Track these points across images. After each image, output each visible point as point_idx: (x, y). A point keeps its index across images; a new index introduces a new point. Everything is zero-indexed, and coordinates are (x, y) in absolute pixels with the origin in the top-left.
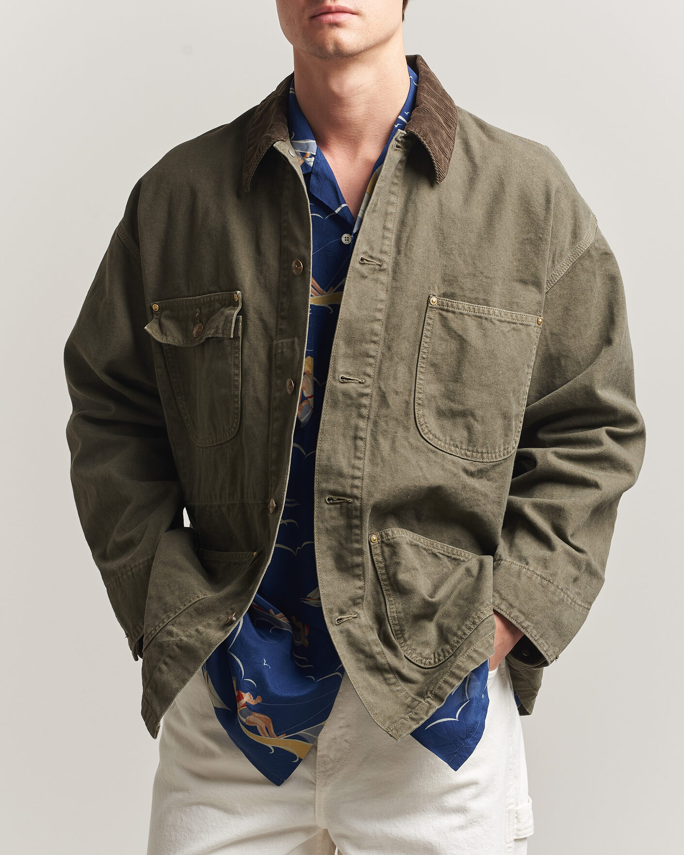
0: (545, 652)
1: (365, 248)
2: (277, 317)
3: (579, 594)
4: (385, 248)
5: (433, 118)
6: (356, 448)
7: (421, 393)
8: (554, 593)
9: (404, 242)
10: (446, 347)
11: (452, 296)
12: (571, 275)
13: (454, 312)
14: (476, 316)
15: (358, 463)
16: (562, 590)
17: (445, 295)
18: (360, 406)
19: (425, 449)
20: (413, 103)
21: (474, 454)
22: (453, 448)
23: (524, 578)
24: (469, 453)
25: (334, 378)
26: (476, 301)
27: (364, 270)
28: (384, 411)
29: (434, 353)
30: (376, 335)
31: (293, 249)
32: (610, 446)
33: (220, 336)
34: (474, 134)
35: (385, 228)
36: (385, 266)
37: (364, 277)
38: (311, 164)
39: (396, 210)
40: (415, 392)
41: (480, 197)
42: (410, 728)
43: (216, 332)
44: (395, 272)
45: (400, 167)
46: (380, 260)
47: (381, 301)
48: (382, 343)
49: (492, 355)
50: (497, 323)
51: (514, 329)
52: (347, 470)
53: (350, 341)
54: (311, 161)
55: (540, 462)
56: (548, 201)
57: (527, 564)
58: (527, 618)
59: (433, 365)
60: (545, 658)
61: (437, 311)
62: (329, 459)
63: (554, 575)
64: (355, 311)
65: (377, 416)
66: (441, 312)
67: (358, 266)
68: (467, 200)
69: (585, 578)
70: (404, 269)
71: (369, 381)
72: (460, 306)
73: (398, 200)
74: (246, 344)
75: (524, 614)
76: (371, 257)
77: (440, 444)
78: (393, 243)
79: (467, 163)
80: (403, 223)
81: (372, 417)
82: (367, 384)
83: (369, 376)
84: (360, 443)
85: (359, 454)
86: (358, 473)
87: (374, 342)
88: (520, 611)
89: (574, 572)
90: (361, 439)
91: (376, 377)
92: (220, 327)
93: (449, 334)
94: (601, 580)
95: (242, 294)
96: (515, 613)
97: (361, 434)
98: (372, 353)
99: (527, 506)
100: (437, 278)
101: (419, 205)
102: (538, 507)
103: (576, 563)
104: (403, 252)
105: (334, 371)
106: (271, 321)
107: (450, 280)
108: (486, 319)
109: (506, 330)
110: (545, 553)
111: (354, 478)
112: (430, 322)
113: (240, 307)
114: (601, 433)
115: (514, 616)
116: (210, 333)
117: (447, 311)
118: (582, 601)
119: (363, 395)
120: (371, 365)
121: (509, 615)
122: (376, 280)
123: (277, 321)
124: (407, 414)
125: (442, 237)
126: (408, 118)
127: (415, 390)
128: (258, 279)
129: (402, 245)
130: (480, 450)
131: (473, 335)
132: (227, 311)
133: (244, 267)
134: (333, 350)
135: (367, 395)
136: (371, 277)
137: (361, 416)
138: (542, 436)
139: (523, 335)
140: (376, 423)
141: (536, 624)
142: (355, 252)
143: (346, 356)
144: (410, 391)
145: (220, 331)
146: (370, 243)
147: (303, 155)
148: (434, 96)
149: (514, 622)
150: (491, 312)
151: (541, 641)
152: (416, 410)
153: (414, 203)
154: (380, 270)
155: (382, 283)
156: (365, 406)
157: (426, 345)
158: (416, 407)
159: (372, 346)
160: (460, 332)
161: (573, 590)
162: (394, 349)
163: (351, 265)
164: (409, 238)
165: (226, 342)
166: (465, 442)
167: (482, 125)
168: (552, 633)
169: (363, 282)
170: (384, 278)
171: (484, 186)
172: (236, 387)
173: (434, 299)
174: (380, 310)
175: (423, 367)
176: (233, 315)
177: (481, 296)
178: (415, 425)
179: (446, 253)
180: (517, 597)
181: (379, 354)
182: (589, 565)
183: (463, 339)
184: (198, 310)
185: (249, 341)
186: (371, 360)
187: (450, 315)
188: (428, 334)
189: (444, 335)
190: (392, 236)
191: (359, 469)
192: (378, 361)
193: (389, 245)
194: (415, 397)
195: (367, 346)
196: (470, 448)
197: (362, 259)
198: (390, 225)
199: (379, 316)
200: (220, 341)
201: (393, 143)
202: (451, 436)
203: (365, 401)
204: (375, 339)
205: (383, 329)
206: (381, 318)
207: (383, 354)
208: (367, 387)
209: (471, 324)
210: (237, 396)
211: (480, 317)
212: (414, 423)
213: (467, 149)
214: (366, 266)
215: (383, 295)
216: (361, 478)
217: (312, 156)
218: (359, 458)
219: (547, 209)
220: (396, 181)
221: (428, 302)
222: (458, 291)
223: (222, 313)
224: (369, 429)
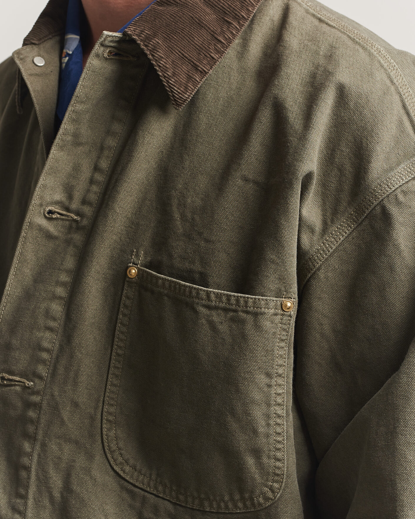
6: (19, 480)
7: (112, 405)
9: (112, 186)
11: (158, 266)
17: (149, 265)
18: (24, 421)
27: (52, 226)
28: (56, 429)
36: (84, 222)
37: (51, 237)
40: (103, 404)
46: (79, 214)
47: (68, 271)
48: (60, 330)
61: (137, 288)
66: (141, 289)
67: (42, 221)
71: (40, 385)
78: (103, 189)
82: (38, 389)
83: (40, 377)
84: (24, 474)
85: (21, 491)
87: (50, 329)
90: (24, 468)
91: (49, 379)
97: (25, 461)
98: (47, 345)
104: (106, 201)
107: (160, 242)
112: (128, 302)
119: (29, 405)
120: (43, 361)
122: (69, 242)
124: (91, 435)
127: (104, 401)
135: (35, 405)
137: (26, 435)
140: (44, 446)
142: (34, 202)
152: (105, 430)
154: (78, 228)
155: (76, 246)
156: (32, 421)
157: (122, 336)
158: (104, 426)
159: (47, 334)
162: (77, 341)
163: (26, 220)
169: (48, 243)
170: (80, 239)
174: (63, 284)
175: (118, 368)
177: (197, 267)
178: (102, 452)
181: (56, 348)
188: (125, 320)
190: (104, 180)
192: (54, 356)
193: (98, 192)
194: (102, 412)
195: (40, 334)
197: (50, 212)
203: (31, 413)
204: (53, 324)
205: (63, 311)
206: (61, 294)
207: (61, 347)
212: (101, 447)
214: (53, 222)
215: (70, 262)
221: (126, 273)
222: (165, 260)
224: (36, 454)
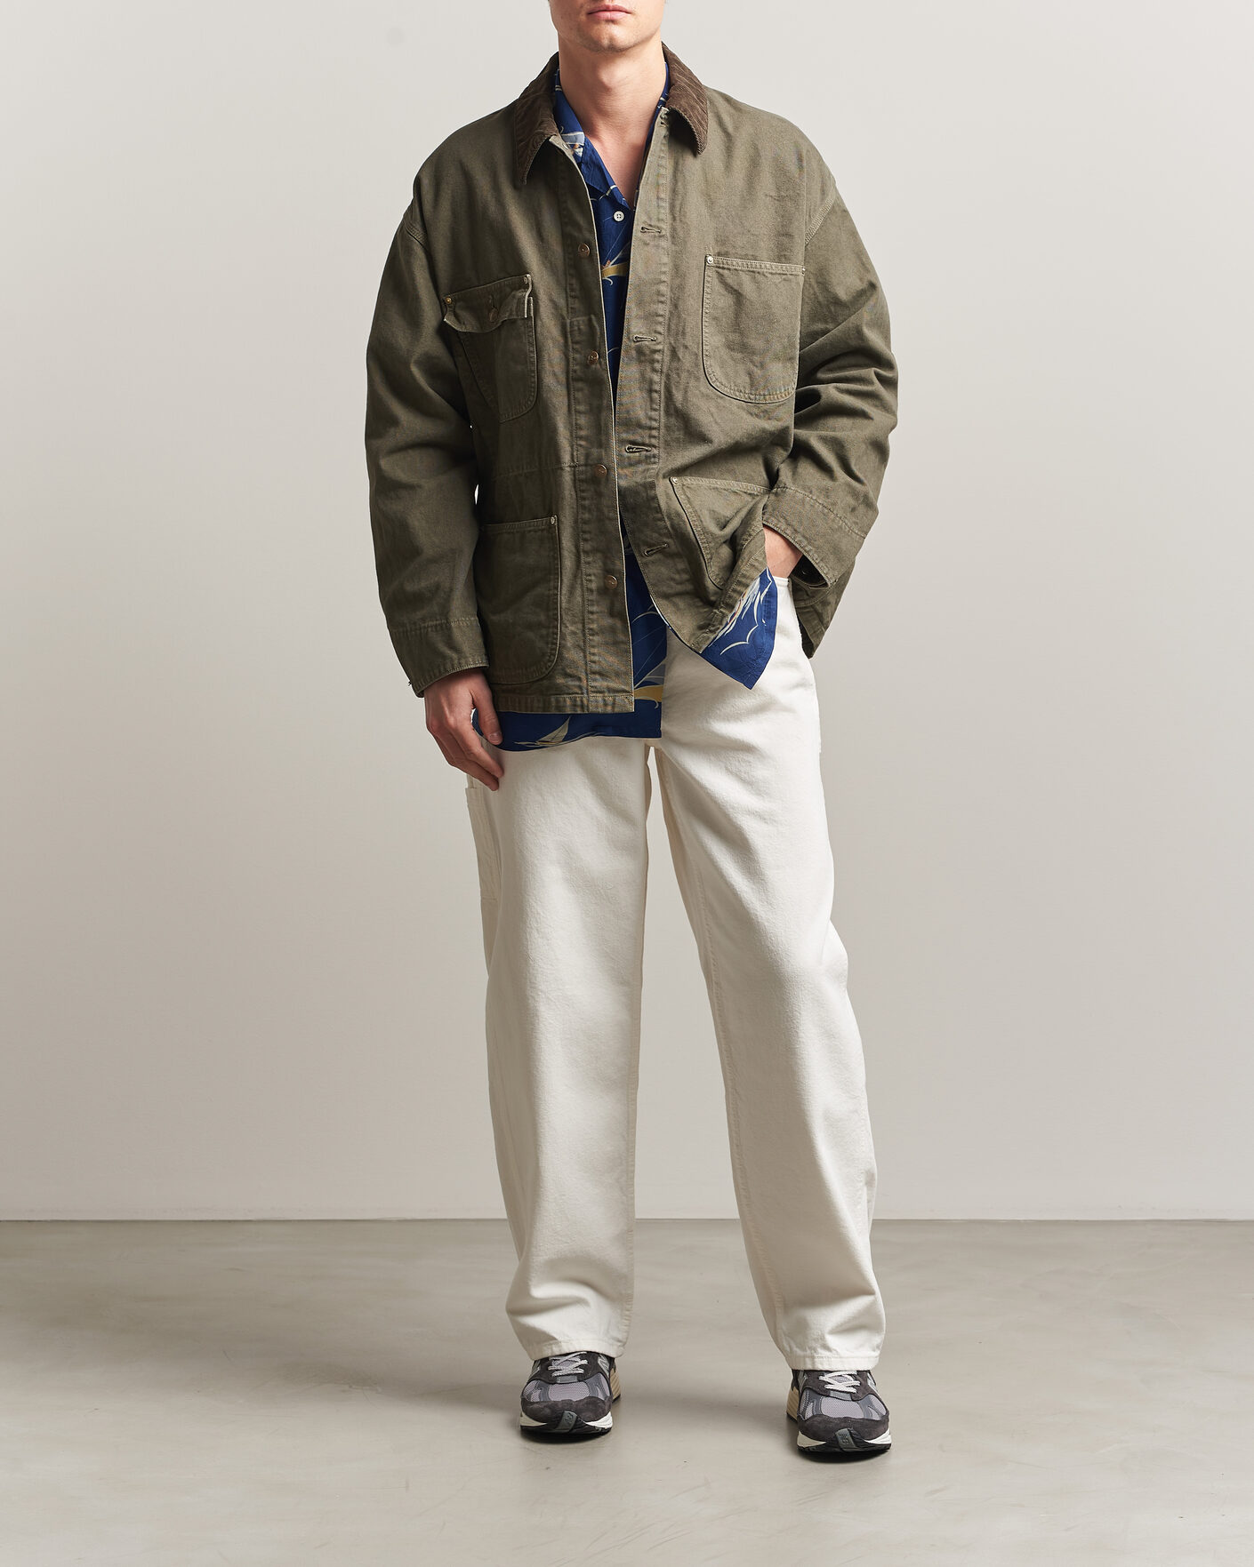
0: (826, 574)
1: (644, 218)
2: (567, 297)
3: (856, 523)
4: (661, 216)
5: (688, 95)
6: (652, 400)
7: (707, 345)
8: (833, 521)
9: (678, 209)
10: (726, 301)
11: (726, 254)
12: (824, 228)
13: (729, 269)
14: (749, 271)
15: (653, 414)
16: (840, 518)
17: (719, 254)
18: (653, 361)
19: (714, 396)
20: (670, 84)
21: (757, 397)
22: (737, 394)
23: (807, 507)
24: (752, 397)
25: (629, 338)
26: (745, 257)
27: (646, 237)
28: (675, 364)
29: (715, 307)
30: (663, 296)
31: (576, 234)
32: (877, 387)
33: (515, 317)
34: (722, 106)
35: (658, 198)
36: (663, 233)
37: (646, 244)
38: (581, 154)
39: (666, 181)
40: (702, 345)
41: (738, 163)
42: (709, 638)
43: (511, 314)
44: (673, 237)
45: (664, 142)
46: (658, 227)
47: (665, 264)
48: (668, 302)
49: (767, 306)
50: (769, 275)
51: (784, 280)
52: (644, 421)
53: (640, 303)
54: (580, 152)
55: (824, 396)
56: (800, 159)
57: (811, 492)
58: (809, 543)
59: (715, 318)
60: (823, 578)
61: (714, 269)
62: (628, 412)
63: (834, 504)
64: (643, 276)
65: (669, 369)
66: (717, 269)
67: (640, 234)
68: (728, 167)
69: (861, 509)
70: (681, 234)
71: (660, 338)
72: (734, 263)
73: (667, 171)
74: (539, 323)
75: (807, 539)
76: (650, 225)
77: (726, 390)
78: (668, 211)
79: (722, 134)
80: (674, 191)
81: (665, 370)
82: (659, 341)
83: (660, 333)
84: (655, 395)
85: (655, 406)
86: (655, 424)
87: (662, 302)
88: (804, 536)
89: (851, 501)
90: (656, 391)
91: (666, 334)
92: (514, 309)
93: (726, 289)
94: (876, 511)
95: (532, 277)
96: (799, 538)
97: (656, 387)
98: (661, 313)
99: (813, 437)
100: (710, 239)
101: (687, 174)
102: (824, 440)
103: (855, 494)
104: (678, 218)
105: (629, 333)
106: (562, 302)
107: (722, 240)
108: (759, 273)
109: (777, 281)
110: (827, 482)
111: (651, 428)
112: (709, 279)
113: (530, 289)
114: (870, 372)
115: (797, 540)
116: (505, 316)
117: (723, 268)
118: (859, 530)
119: (655, 351)
120: (660, 323)
121: (794, 539)
122: (657, 246)
123: (567, 300)
124: (696, 366)
125: (710, 202)
126: (667, 98)
127: (702, 343)
128: (544, 263)
129: (676, 212)
130: (762, 393)
131: (748, 288)
132: (519, 294)
133: (530, 253)
134: (626, 313)
135: (659, 351)
136: (652, 243)
137: (654, 370)
138: (821, 375)
139: (793, 285)
140: (668, 376)
141: (818, 548)
142: (635, 222)
143: (638, 317)
144: (699, 344)
145: (514, 313)
146: (648, 214)
147: (573, 146)
148: (684, 75)
149: (797, 546)
150: (763, 266)
151: (821, 564)
152: (704, 361)
153: (682, 172)
154: (660, 237)
155: (663, 248)
156: (658, 361)
157: (708, 301)
158: (704, 358)
159: (660, 305)
160: (736, 287)
161: (850, 519)
162: (680, 308)
163: (634, 234)
164: (681, 204)
165: (520, 322)
166: (748, 386)
167: (728, 99)
168: (831, 557)
169: (646, 248)
170: (663, 243)
171: (741, 152)
172: (532, 363)
173: (710, 258)
174: (664, 273)
175: (707, 322)
176: (524, 297)
177: (750, 252)
178: (704, 375)
179: (715, 217)
180: (801, 522)
181: (667, 313)
182: (866, 497)
183: (739, 293)
184: (491, 297)
185: (541, 320)
186: (661, 319)
187: (726, 271)
188: (709, 290)
189: (722, 291)
190: (666, 205)
191: (655, 420)
192: (667, 318)
193: (665, 213)
194: (702, 349)
195: (655, 307)
196: (753, 392)
197: (643, 229)
198: (662, 196)
199: (663, 278)
200: (513, 322)
201: (659, 119)
202: (734, 382)
203: (657, 356)
204: (662, 299)
205: (669, 290)
206: (666, 279)
207: (671, 313)
208: (658, 344)
209: (746, 278)
210: (533, 372)
211: (753, 272)
212: (703, 373)
213: (721, 123)
214: (646, 235)
215: (665, 259)
216: (658, 429)
217: (581, 146)
218: (655, 410)
219: (801, 167)
220: (662, 155)
221: (706, 261)
222: (732, 251)
223: (514, 297)
224: (663, 381)
